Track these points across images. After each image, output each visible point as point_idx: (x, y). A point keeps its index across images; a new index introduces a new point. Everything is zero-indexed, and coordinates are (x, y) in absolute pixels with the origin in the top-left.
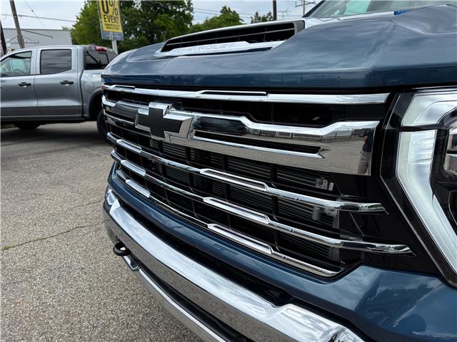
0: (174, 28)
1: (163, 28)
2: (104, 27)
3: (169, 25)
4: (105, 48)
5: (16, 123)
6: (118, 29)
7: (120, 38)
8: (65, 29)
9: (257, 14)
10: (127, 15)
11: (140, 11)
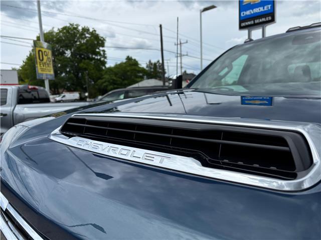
0: (93, 69)
1: (86, 69)
2: (39, 71)
3: (90, 67)
4: (37, 87)
6: (50, 71)
8: (14, 69)
9: (150, 61)
10: (60, 60)
11: (69, 58)
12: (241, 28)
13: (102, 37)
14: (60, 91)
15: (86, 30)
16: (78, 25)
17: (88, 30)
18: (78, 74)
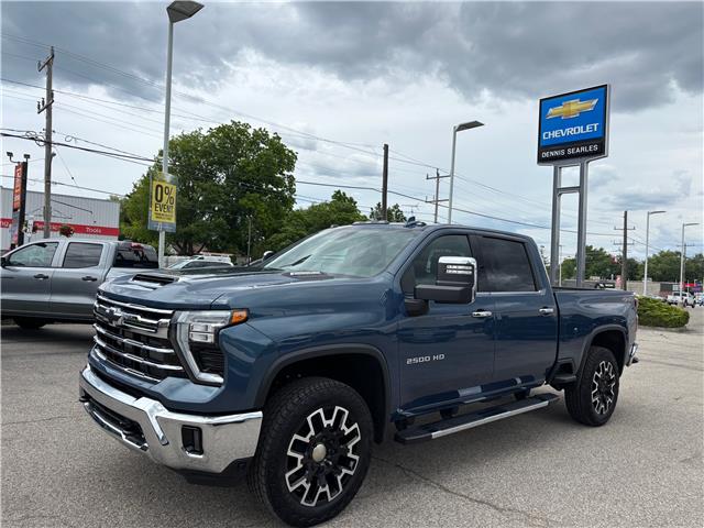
0: (266, 211)
1: (250, 211)
2: (153, 217)
3: (259, 208)
5: (17, 319)
6: (169, 219)
7: (172, 229)
8: (114, 199)
9: (379, 205)
10: (204, 190)
11: (222, 186)
12: (541, 160)
13: (290, 151)
14: (196, 248)
15: (261, 136)
16: (247, 126)
17: (266, 135)
18: (235, 219)
